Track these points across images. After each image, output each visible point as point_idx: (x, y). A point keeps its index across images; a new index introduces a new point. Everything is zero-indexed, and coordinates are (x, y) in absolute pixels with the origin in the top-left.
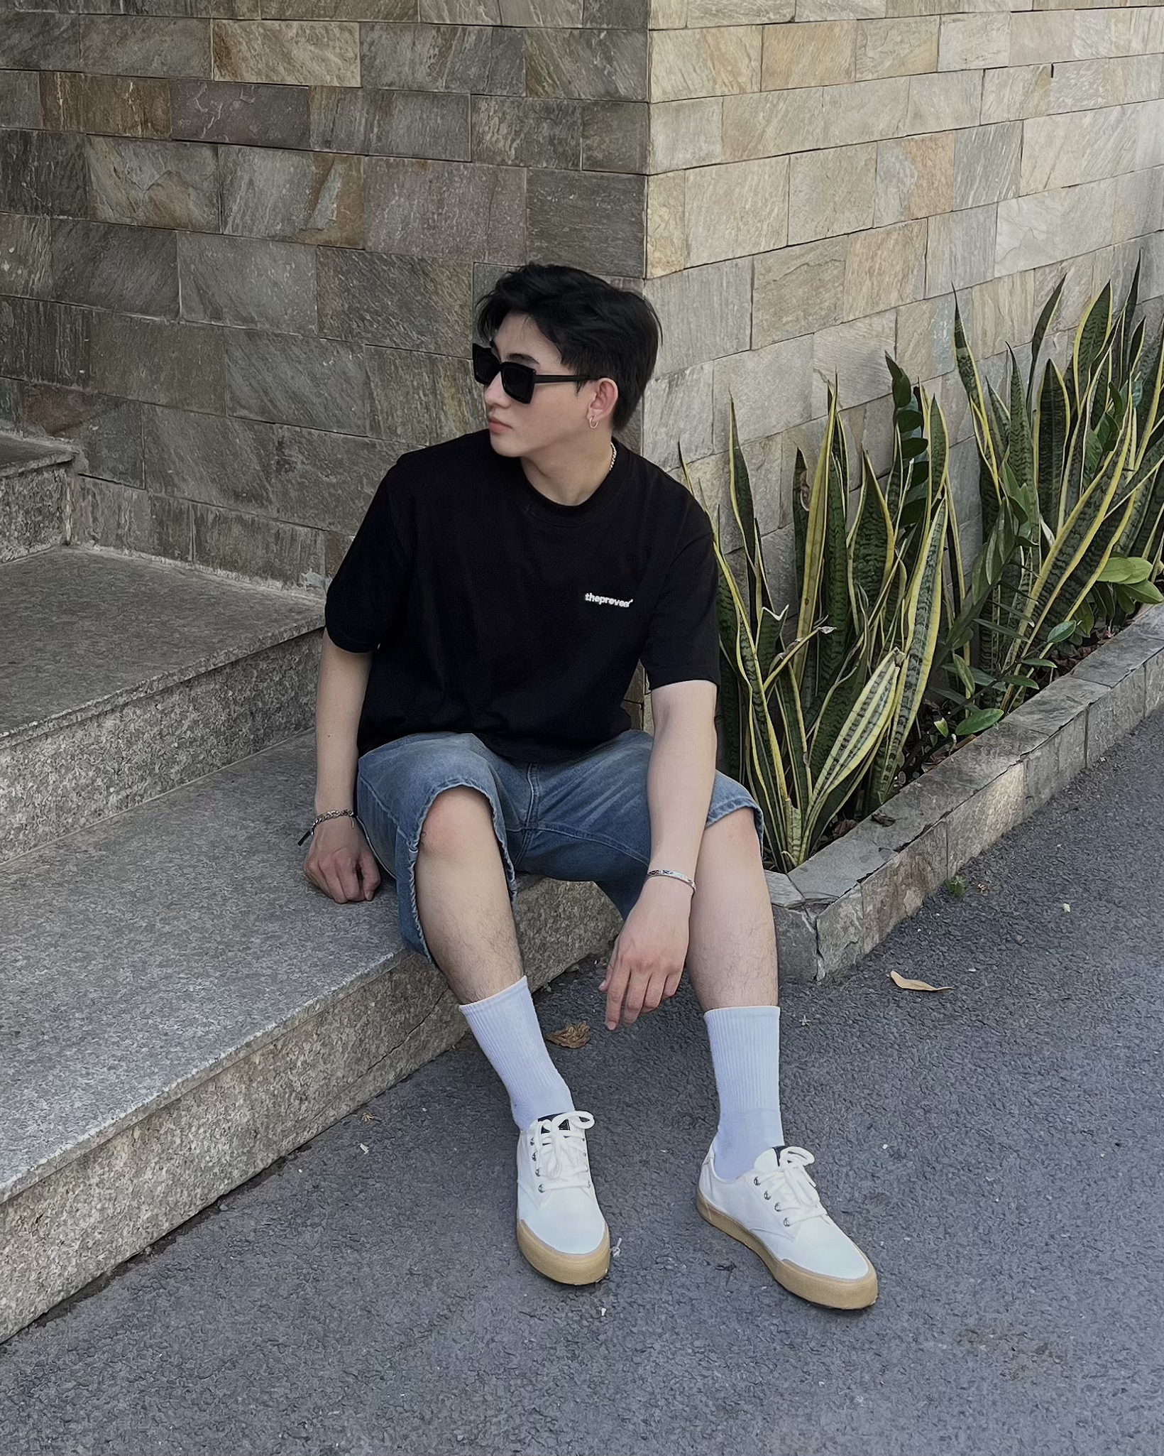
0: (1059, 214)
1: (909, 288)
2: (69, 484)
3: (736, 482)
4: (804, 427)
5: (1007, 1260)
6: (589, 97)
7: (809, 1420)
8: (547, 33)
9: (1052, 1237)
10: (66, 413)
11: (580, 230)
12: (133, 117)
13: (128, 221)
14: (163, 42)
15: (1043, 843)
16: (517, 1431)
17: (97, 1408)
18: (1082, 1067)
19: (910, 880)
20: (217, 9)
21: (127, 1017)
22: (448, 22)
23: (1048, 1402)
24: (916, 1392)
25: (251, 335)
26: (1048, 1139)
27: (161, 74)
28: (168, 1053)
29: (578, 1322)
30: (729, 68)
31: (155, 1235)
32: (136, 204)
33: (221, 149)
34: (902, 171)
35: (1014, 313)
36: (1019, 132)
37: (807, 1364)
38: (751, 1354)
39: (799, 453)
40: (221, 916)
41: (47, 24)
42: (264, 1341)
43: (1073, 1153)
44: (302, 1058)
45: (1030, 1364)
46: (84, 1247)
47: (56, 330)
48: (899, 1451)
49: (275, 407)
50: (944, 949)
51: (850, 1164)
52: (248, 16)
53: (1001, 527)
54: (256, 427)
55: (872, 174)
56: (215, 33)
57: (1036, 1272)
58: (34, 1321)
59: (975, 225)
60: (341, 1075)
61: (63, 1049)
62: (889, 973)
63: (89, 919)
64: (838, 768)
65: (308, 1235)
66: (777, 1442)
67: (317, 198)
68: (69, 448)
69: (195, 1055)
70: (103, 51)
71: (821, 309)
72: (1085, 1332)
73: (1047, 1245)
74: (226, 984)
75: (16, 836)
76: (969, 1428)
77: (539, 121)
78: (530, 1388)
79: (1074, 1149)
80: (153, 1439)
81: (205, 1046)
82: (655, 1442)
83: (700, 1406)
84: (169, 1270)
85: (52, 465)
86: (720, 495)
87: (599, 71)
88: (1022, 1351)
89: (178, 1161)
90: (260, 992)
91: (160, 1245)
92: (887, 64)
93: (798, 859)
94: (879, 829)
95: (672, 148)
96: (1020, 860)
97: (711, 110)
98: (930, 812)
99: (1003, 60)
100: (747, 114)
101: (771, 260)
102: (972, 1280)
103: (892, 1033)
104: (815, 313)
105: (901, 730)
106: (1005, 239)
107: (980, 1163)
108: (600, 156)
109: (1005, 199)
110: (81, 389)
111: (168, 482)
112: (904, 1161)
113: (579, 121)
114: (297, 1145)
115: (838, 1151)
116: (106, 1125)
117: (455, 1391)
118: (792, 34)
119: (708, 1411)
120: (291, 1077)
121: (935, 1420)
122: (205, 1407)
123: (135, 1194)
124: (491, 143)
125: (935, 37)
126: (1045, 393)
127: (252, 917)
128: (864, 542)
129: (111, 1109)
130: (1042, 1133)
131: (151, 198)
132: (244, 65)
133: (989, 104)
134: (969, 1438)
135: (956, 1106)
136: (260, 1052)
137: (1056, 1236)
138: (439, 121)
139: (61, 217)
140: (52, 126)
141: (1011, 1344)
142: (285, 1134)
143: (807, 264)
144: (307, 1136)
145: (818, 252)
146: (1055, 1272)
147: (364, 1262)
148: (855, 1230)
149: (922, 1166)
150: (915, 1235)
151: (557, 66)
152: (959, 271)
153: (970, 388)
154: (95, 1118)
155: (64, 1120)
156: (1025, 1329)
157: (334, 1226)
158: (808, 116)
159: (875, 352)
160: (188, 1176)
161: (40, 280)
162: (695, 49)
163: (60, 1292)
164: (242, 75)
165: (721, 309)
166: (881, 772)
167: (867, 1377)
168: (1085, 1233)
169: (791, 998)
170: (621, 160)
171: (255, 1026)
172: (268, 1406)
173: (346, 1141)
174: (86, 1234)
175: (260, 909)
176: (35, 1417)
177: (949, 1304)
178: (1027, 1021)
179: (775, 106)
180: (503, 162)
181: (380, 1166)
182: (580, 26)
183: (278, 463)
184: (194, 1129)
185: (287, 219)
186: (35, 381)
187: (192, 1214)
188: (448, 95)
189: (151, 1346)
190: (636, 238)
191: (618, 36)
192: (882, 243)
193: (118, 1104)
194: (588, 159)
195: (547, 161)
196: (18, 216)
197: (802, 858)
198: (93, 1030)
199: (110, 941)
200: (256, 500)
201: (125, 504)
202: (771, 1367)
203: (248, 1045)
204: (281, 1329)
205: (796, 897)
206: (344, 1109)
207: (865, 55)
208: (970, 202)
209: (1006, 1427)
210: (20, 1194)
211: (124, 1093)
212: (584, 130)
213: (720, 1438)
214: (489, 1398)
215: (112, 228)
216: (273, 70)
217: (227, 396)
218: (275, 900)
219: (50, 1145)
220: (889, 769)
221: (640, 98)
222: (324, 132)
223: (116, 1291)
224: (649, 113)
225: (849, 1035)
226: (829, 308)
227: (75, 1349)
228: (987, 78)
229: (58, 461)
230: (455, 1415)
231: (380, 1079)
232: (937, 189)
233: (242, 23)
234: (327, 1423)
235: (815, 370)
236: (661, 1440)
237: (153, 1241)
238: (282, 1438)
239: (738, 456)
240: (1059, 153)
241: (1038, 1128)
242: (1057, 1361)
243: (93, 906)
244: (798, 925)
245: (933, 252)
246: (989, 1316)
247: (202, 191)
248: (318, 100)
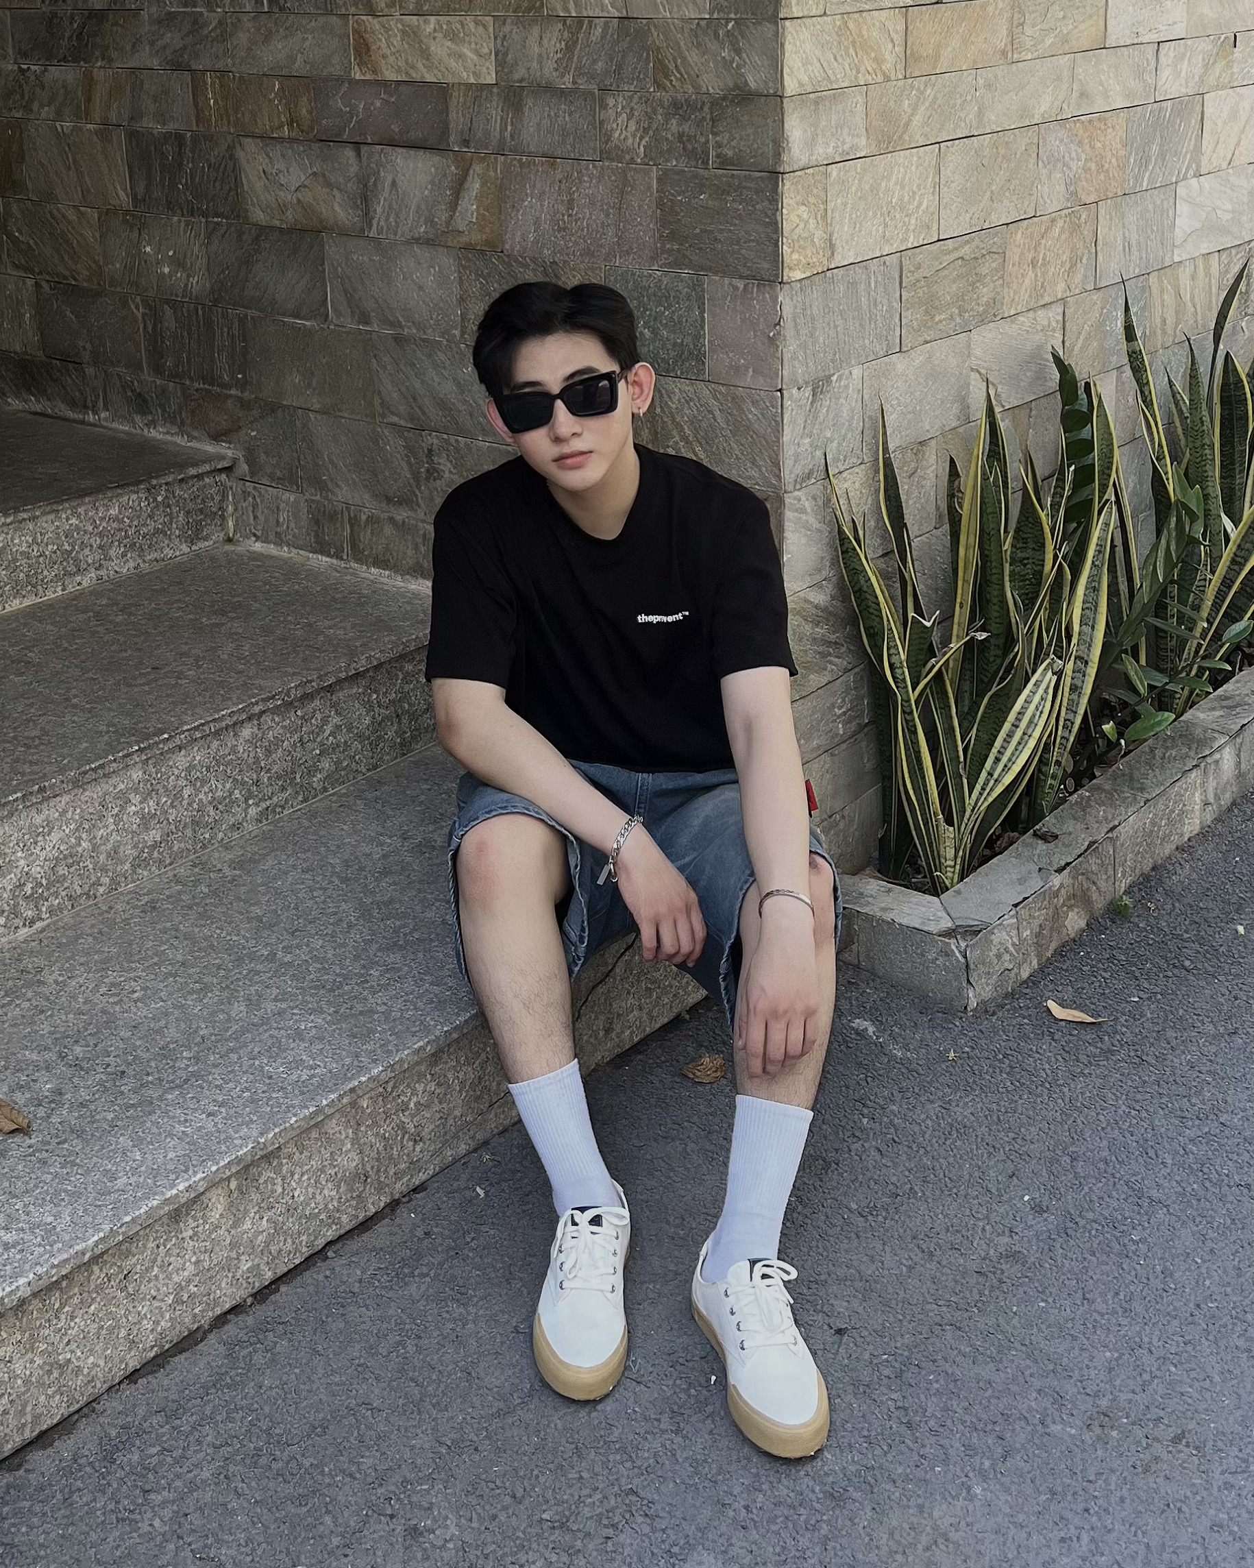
0: (1245, 192)
1: (1078, 277)
2: (231, 488)
3: (886, 491)
4: (961, 430)
5: (1148, 1332)
6: (718, 91)
7: (921, 1512)
8: (673, 24)
9: (1198, 1306)
10: (226, 417)
11: (712, 232)
12: (279, 118)
13: (278, 223)
14: (304, 39)
15: (1220, 855)
16: (611, 1514)
17: (178, 1476)
18: (1244, 1110)
19: (1073, 901)
20: (356, 5)
21: (234, 1057)
22: (574, 15)
23: (1181, 1501)
24: (1038, 1483)
25: (399, 340)
26: (1201, 1193)
27: (303, 73)
28: (269, 1099)
29: (686, 1391)
30: (873, 55)
31: (257, 1284)
32: (284, 205)
33: (364, 149)
34: (1067, 155)
35: (1196, 299)
36: (1198, 108)
37: (923, 1446)
38: (866, 1433)
39: (952, 460)
40: (344, 945)
41: (197, 23)
42: (357, 1405)
43: (1228, 1210)
44: (415, 1099)
45: (1165, 1456)
46: (178, 1301)
47: (214, 334)
48: (1015, 1552)
49: (424, 413)
50: (1107, 975)
51: (987, 1217)
52: (386, 11)
53: (1173, 525)
54: (405, 433)
55: (1033, 160)
56: (355, 31)
57: (1178, 1346)
58: (125, 1378)
59: (1151, 207)
60: (459, 1114)
61: (165, 1092)
62: (1046, 1001)
63: (212, 946)
64: (992, 782)
65: (413, 1288)
66: (885, 1537)
67: (457, 199)
68: (230, 453)
69: (296, 1102)
70: (249, 49)
71: (979, 305)
72: (1227, 1419)
73: (1192, 1315)
74: (339, 1021)
75: (150, 854)
76: (1092, 1529)
77: (668, 117)
78: (628, 1465)
79: (1228, 1205)
80: (233, 1513)
81: (307, 1091)
82: (754, 1532)
83: (806, 1492)
84: (268, 1323)
85: (214, 471)
86: (869, 502)
87: (727, 64)
88: (1157, 1440)
89: (280, 1208)
90: (372, 1031)
91: (262, 1295)
92: (1049, 42)
93: (952, 879)
94: (1041, 846)
95: (811, 143)
96: (1194, 876)
97: (855, 100)
98: (1096, 825)
99: (1179, 31)
100: (892, 103)
101: (920, 256)
102: (1108, 1354)
103: (1044, 1070)
104: (972, 309)
105: (1066, 735)
106: (1185, 221)
107: (1126, 1219)
108: (730, 153)
109: (1185, 178)
110: (240, 394)
111: (322, 487)
112: (1045, 1215)
113: (708, 116)
114: (411, 1187)
115: (976, 1202)
116: (196, 1179)
117: (550, 1466)
118: (939, 16)
119: (814, 1499)
120: (403, 1119)
121: (1056, 1519)
122: (289, 1478)
123: (233, 1246)
124: (619, 140)
125: (1102, 11)
126: (1225, 387)
127: (375, 946)
128: (1020, 545)
129: (204, 1161)
130: (1195, 1186)
131: (299, 201)
132: (383, 62)
133: (1164, 79)
134: (1092, 1540)
135: (1105, 1153)
136: (367, 1096)
137: (1202, 1306)
138: (567, 119)
139: (216, 220)
140: (204, 127)
141: (1145, 1430)
142: (398, 1176)
143: (962, 258)
144: (422, 1177)
145: (974, 245)
146: (1198, 1348)
147: (470, 1318)
148: (987, 1292)
149: (1064, 1222)
150: (1050, 1300)
151: (684, 59)
152: (1133, 258)
153: (1142, 384)
154: (186, 1171)
155: (155, 1173)
156: (1162, 1413)
157: (441, 1278)
158: (959, 101)
159: (1040, 347)
160: (292, 1224)
161: (198, 283)
162: (835, 37)
163: (152, 1347)
164: (382, 73)
165: (870, 311)
166: (1045, 781)
167: (987, 1463)
168: (1234, 1303)
169: (940, 1029)
170: (752, 157)
171: (361, 1069)
172: (355, 1479)
173: (462, 1183)
174: (180, 1288)
175: (384, 937)
176: (115, 1485)
177: (1081, 1382)
178: (1189, 1057)
179: (922, 93)
180: (632, 161)
181: (496, 1211)
182: (707, 16)
183: (428, 471)
184: (296, 1177)
185: (430, 221)
186: (196, 385)
187: (297, 1262)
188: (574, 91)
189: (242, 1408)
190: (770, 239)
191: (748, 27)
192: (1046, 232)
193: (211, 1157)
194: (718, 156)
195: (676, 159)
196: (176, 218)
197: (956, 880)
198: (199, 1071)
199: (230, 971)
200: (407, 504)
201: (282, 506)
202: (885, 1448)
203: (352, 1090)
204: (377, 1391)
205: (947, 924)
206: (463, 1148)
207: (1023, 33)
208: (1145, 184)
209: (1133, 1529)
210: (103, 1253)
211: (219, 1143)
212: (712, 127)
213: (825, 1529)
214: (585, 1475)
215: (263, 231)
216: (413, 67)
217: (377, 402)
218: (400, 927)
219: (136, 1201)
220: (1054, 777)
221: (771, 91)
222: (462, 132)
223: (212, 1347)
224: (782, 108)
225: (998, 1071)
226: (987, 304)
227: (163, 1410)
228: (1162, 52)
229: (219, 467)
230: (549, 1494)
231: (502, 1116)
232: (1107, 171)
233: (381, 19)
234: (414, 1499)
235: (972, 370)
236: (762, 1531)
237: (254, 1291)
238: (367, 1515)
239: (888, 464)
240: (1245, 127)
241: (1192, 1179)
242: (1194, 1452)
243: (218, 931)
244: (948, 954)
245: (1104, 238)
246: (1123, 1397)
247: (346, 192)
248: (457, 99)
